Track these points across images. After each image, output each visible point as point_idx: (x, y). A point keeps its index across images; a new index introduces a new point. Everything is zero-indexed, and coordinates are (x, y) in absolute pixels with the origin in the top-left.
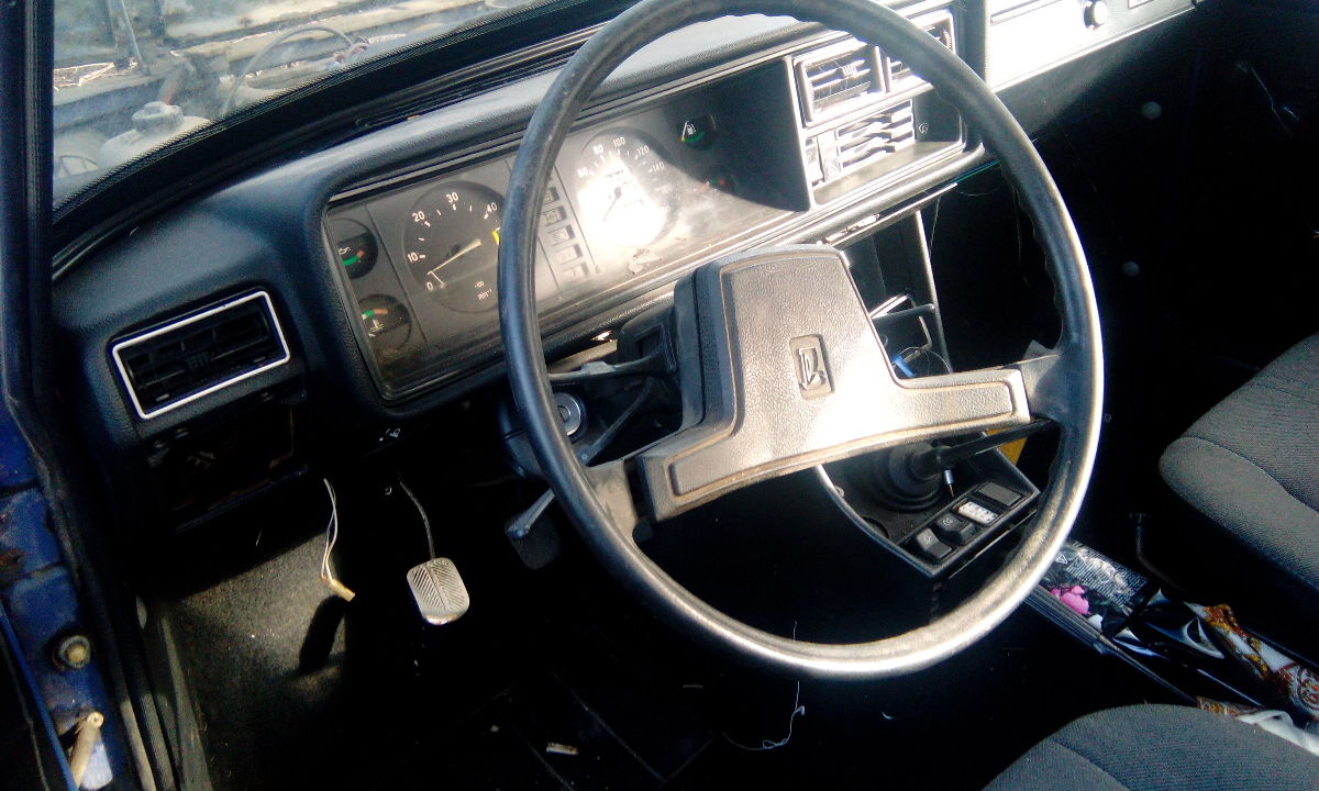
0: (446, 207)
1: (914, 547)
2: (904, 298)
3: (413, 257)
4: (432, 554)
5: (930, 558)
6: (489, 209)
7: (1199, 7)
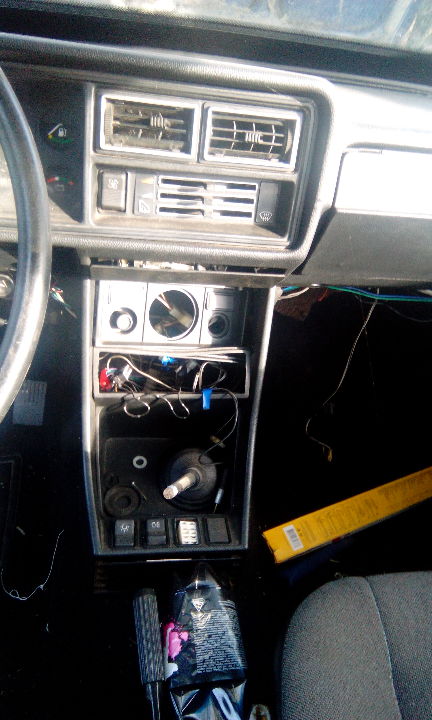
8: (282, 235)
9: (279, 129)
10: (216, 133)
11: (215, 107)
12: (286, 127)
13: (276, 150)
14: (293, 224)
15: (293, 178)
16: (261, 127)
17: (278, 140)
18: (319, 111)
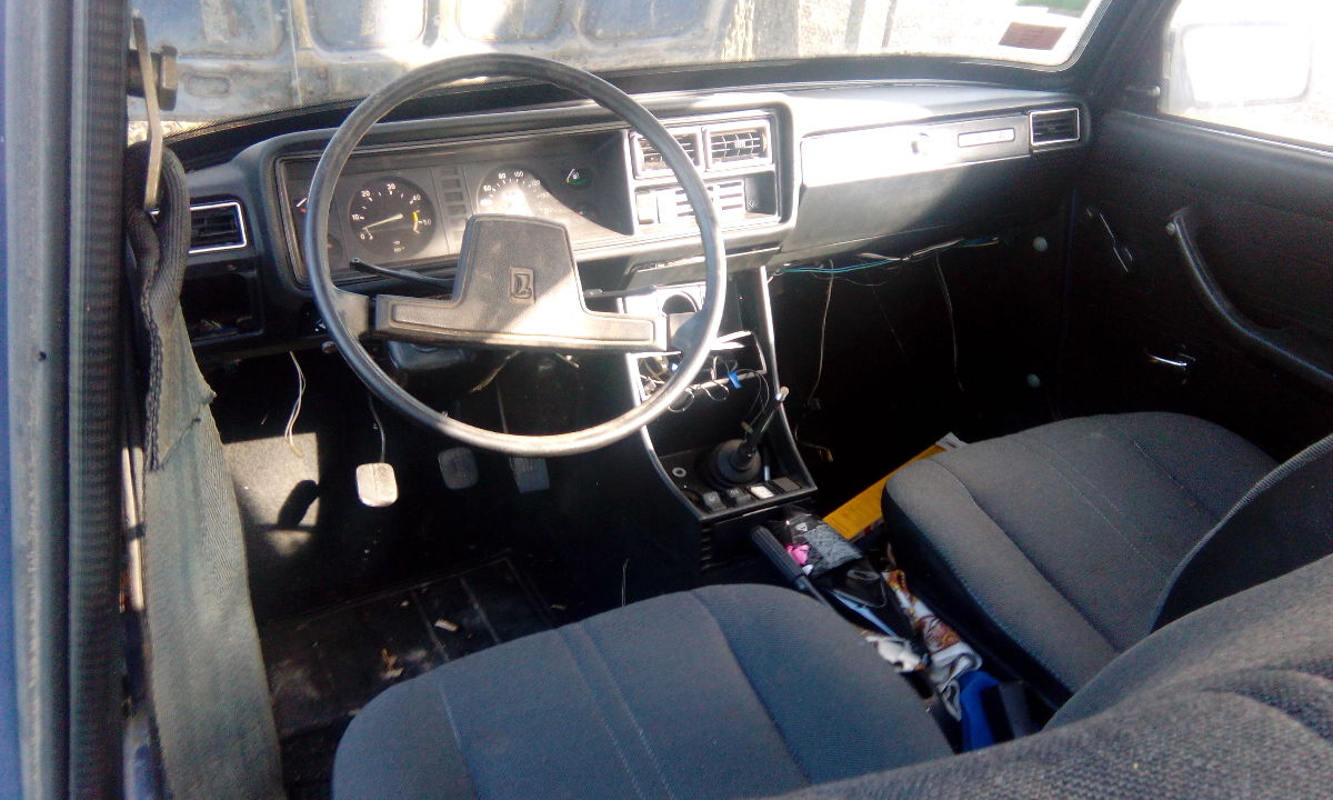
0: (385, 191)
1: (701, 504)
2: (748, 333)
3: (356, 217)
4: (383, 457)
5: (707, 509)
6: (415, 198)
7: (1037, 155)
8: (772, 213)
9: (754, 135)
10: (714, 147)
11: (711, 129)
12: (759, 133)
13: (755, 151)
14: (778, 202)
15: (772, 168)
16: (742, 136)
17: (755, 142)
18: (781, 117)
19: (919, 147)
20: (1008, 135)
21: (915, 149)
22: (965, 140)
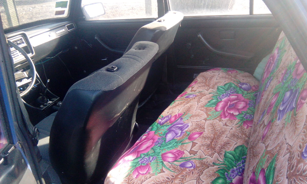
7: (70, 32)
8: (30, 53)
12: (21, 39)
13: (22, 43)
14: (30, 50)
15: (26, 45)
16: (18, 41)
17: (21, 41)
18: (24, 36)
19: (50, 35)
20: (64, 30)
21: (50, 36)
22: (57, 32)
